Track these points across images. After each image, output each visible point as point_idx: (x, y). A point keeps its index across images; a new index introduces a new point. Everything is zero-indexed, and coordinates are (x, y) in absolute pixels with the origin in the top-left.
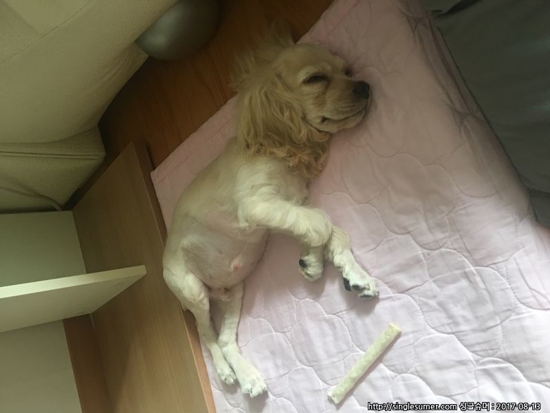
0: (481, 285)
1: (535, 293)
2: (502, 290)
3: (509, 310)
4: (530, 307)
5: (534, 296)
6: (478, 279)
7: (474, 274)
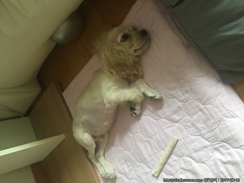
0: (207, 112)
1: (229, 112)
2: (216, 113)
3: (220, 120)
4: (228, 117)
5: (229, 113)
6: (205, 110)
7: (204, 109)
